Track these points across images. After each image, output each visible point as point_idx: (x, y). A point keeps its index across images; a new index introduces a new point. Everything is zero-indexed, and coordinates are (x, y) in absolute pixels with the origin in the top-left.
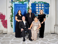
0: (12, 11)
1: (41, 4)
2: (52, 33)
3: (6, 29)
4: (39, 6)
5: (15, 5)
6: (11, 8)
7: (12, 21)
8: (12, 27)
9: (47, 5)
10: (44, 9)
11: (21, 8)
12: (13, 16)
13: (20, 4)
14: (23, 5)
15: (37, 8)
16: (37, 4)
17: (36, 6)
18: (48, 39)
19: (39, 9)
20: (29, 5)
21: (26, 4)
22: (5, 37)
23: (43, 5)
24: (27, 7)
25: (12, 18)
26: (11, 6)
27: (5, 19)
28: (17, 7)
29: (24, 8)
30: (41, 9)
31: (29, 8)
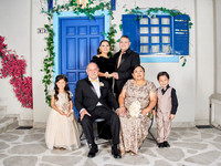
0: (49, 44)
1: (160, 17)
7: (48, 82)
10: (170, 35)
11: (83, 34)
12: (53, 64)
13: (81, 18)
14: (92, 23)
15: (144, 31)
16: (144, 17)
17: (139, 26)
18: (184, 150)
19: (150, 35)
20: (113, 22)
21: (103, 18)
22: (25, 140)
23: (165, 21)
24: (107, 30)
25: (48, 71)
28: (67, 28)
29: (94, 33)
30: (161, 35)
31: (112, 32)
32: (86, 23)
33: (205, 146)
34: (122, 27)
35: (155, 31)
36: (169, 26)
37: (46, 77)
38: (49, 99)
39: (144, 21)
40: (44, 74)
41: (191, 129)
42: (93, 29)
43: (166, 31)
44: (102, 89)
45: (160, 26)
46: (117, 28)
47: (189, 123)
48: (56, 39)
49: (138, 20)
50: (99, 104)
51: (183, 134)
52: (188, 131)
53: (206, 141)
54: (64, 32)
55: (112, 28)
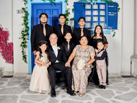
0: (25, 21)
1: (98, 4)
2: (124, 77)
4: (92, 10)
5: (33, 5)
6: (24, 15)
7: (25, 46)
8: (26, 62)
9: (112, 7)
10: (105, 16)
12: (28, 34)
13: (46, 4)
14: (54, 7)
15: (88, 13)
16: (89, 4)
17: (85, 10)
18: (114, 91)
19: (92, 16)
20: (68, 7)
21: (61, 4)
22: (8, 85)
24: (64, 12)
25: (24, 39)
26: (23, 9)
27: (9, 42)
28: (37, 10)
29: (55, 14)
30: (99, 16)
31: (68, 14)
33: (128, 89)
34: (73, 10)
35: (95, 13)
36: (105, 10)
37: (23, 43)
38: (25, 57)
39: (88, 7)
41: (118, 78)
42: (55, 12)
43: (102, 13)
44: (59, 51)
45: (99, 10)
46: (71, 11)
47: (117, 74)
48: (29, 17)
49: (85, 6)
51: (113, 81)
52: (116, 79)
53: (128, 86)
54: (35, 13)
55: (67, 11)
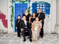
0: (12, 11)
1: (42, 4)
3: (7, 28)
4: (39, 6)
5: (16, 4)
6: (12, 8)
7: (12, 21)
8: (12, 27)
9: (48, 5)
11: (21, 8)
12: (13, 16)
13: (21, 4)
14: (24, 5)
16: (38, 4)
20: (30, 5)
21: (27, 4)
22: (6, 37)
23: (44, 5)
24: (28, 7)
26: (12, 6)
27: (6, 19)
28: (17, 6)
29: (25, 8)
30: (42, 9)
31: (30, 8)
32: (22, 5)
34: (32, 6)
38: (12, 25)
39: (38, 5)
40: (11, 19)
42: (24, 7)
44: (27, 23)
45: (42, 6)
48: (14, 9)
49: (37, 5)
50: (26, 27)
52: (49, 34)
53: (54, 37)
55: (29, 7)
